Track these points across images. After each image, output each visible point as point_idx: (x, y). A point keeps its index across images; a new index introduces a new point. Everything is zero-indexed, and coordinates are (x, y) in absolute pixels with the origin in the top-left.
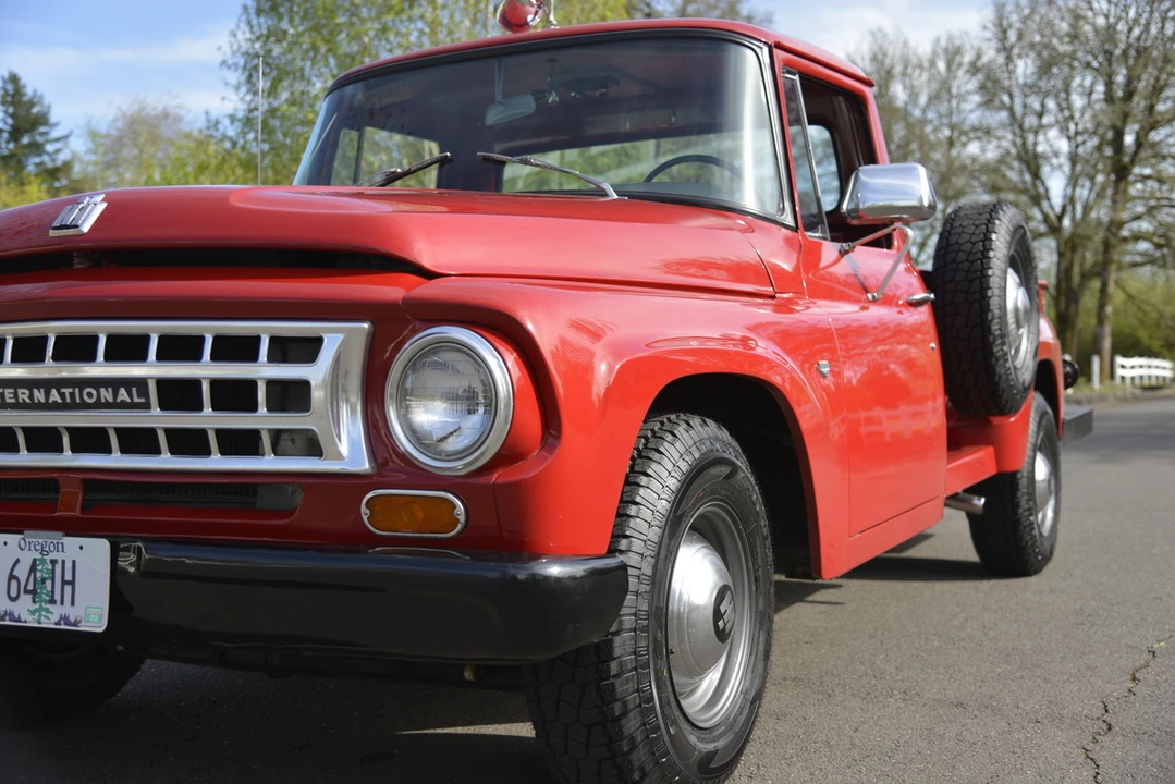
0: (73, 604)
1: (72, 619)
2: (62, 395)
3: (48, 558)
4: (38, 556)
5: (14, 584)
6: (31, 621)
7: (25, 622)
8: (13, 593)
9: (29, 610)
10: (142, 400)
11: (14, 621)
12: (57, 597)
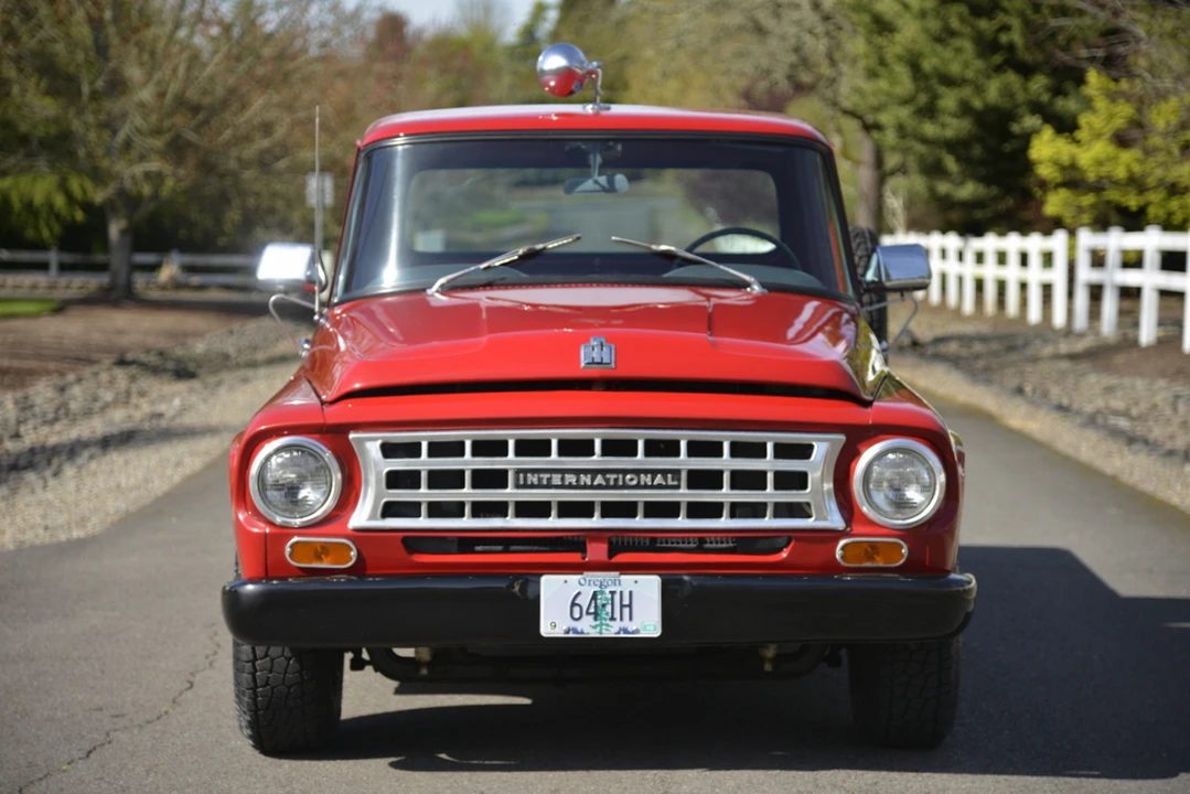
0: (631, 619)
1: (630, 630)
2: (607, 480)
3: (607, 591)
4: (597, 589)
5: (577, 609)
6: (594, 633)
8: (577, 616)
10: (676, 483)
11: (578, 633)
12: (617, 615)
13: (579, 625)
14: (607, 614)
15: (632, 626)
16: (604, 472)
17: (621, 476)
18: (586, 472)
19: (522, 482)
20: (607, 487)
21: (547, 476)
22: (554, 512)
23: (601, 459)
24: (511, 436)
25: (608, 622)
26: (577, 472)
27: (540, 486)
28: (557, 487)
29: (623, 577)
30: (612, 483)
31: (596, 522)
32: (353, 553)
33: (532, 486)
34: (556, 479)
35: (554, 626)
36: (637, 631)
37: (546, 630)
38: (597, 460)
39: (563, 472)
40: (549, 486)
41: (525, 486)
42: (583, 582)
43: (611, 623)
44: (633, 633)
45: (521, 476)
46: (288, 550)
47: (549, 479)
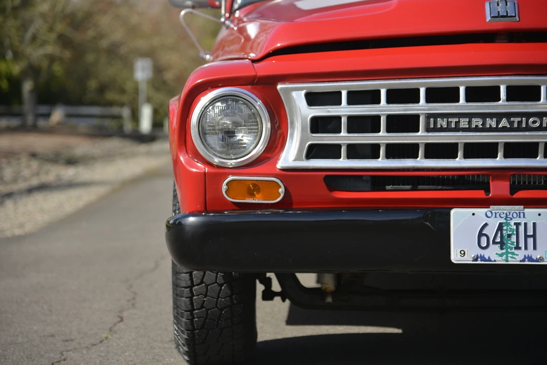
0: (535, 248)
2: (511, 123)
3: (512, 223)
4: (503, 221)
5: (484, 239)
6: (500, 261)
7: (495, 261)
8: (484, 244)
9: (497, 254)
12: (522, 244)
13: (486, 253)
14: (512, 244)
15: (536, 255)
16: (508, 115)
17: (524, 119)
18: (491, 115)
19: (432, 126)
20: (511, 129)
21: (455, 120)
22: (460, 154)
23: (506, 103)
24: (422, 84)
25: (513, 250)
26: (484, 116)
27: (448, 129)
28: (464, 130)
29: (527, 211)
30: (516, 125)
31: (500, 162)
32: (282, 190)
33: (442, 130)
34: (464, 123)
35: (463, 254)
36: (541, 259)
37: (455, 258)
38: (503, 104)
39: (470, 116)
40: (457, 129)
41: (435, 130)
42: (489, 214)
43: (516, 252)
44: (537, 260)
45: (432, 120)
46: (224, 187)
47: (457, 123)
